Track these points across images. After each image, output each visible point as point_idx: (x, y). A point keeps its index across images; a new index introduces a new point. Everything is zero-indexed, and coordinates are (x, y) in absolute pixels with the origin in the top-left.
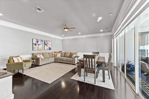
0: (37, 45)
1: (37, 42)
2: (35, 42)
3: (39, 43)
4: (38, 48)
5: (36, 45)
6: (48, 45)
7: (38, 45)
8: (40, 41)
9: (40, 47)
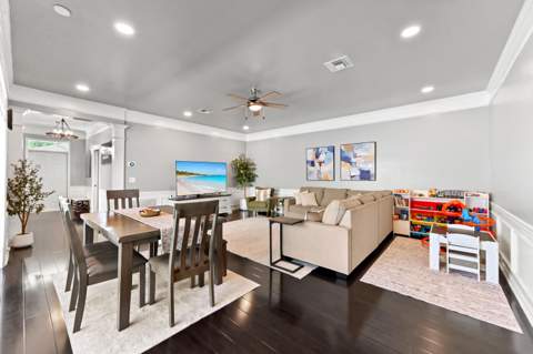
0: (317, 164)
1: (317, 157)
2: (311, 157)
3: (322, 158)
4: (319, 171)
5: (313, 164)
6: (353, 160)
7: (320, 163)
8: (326, 150)
9: (327, 169)
